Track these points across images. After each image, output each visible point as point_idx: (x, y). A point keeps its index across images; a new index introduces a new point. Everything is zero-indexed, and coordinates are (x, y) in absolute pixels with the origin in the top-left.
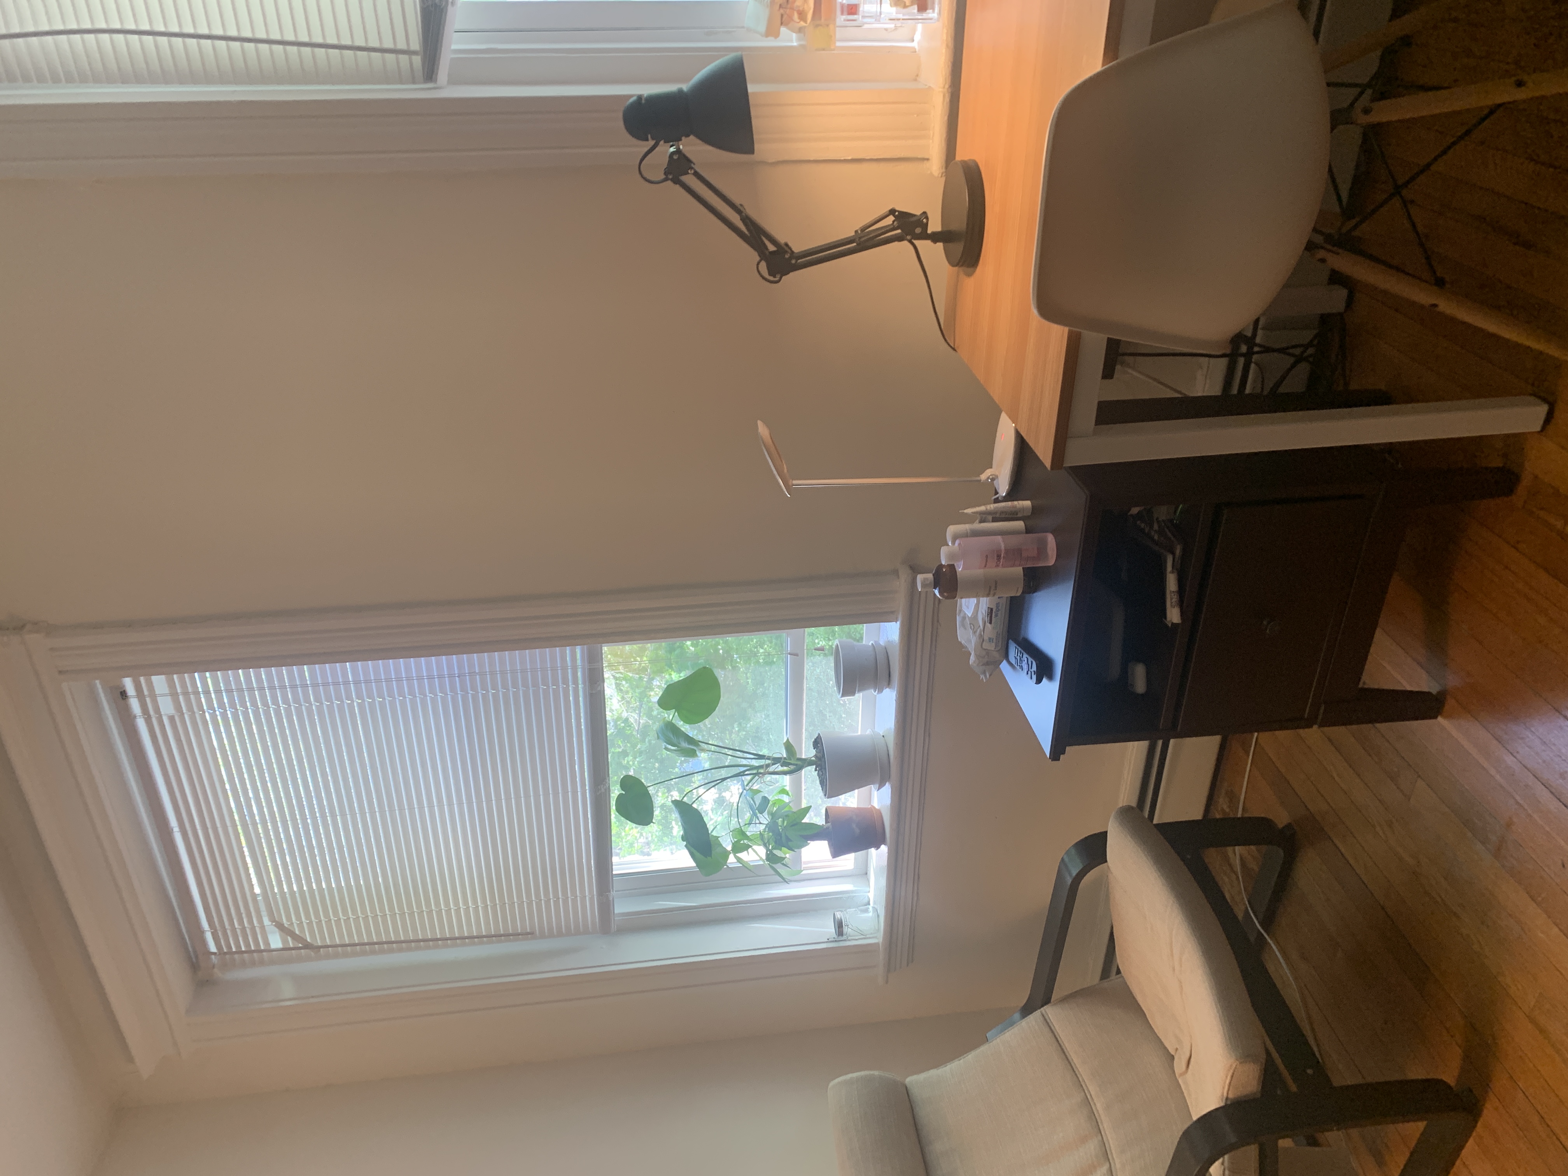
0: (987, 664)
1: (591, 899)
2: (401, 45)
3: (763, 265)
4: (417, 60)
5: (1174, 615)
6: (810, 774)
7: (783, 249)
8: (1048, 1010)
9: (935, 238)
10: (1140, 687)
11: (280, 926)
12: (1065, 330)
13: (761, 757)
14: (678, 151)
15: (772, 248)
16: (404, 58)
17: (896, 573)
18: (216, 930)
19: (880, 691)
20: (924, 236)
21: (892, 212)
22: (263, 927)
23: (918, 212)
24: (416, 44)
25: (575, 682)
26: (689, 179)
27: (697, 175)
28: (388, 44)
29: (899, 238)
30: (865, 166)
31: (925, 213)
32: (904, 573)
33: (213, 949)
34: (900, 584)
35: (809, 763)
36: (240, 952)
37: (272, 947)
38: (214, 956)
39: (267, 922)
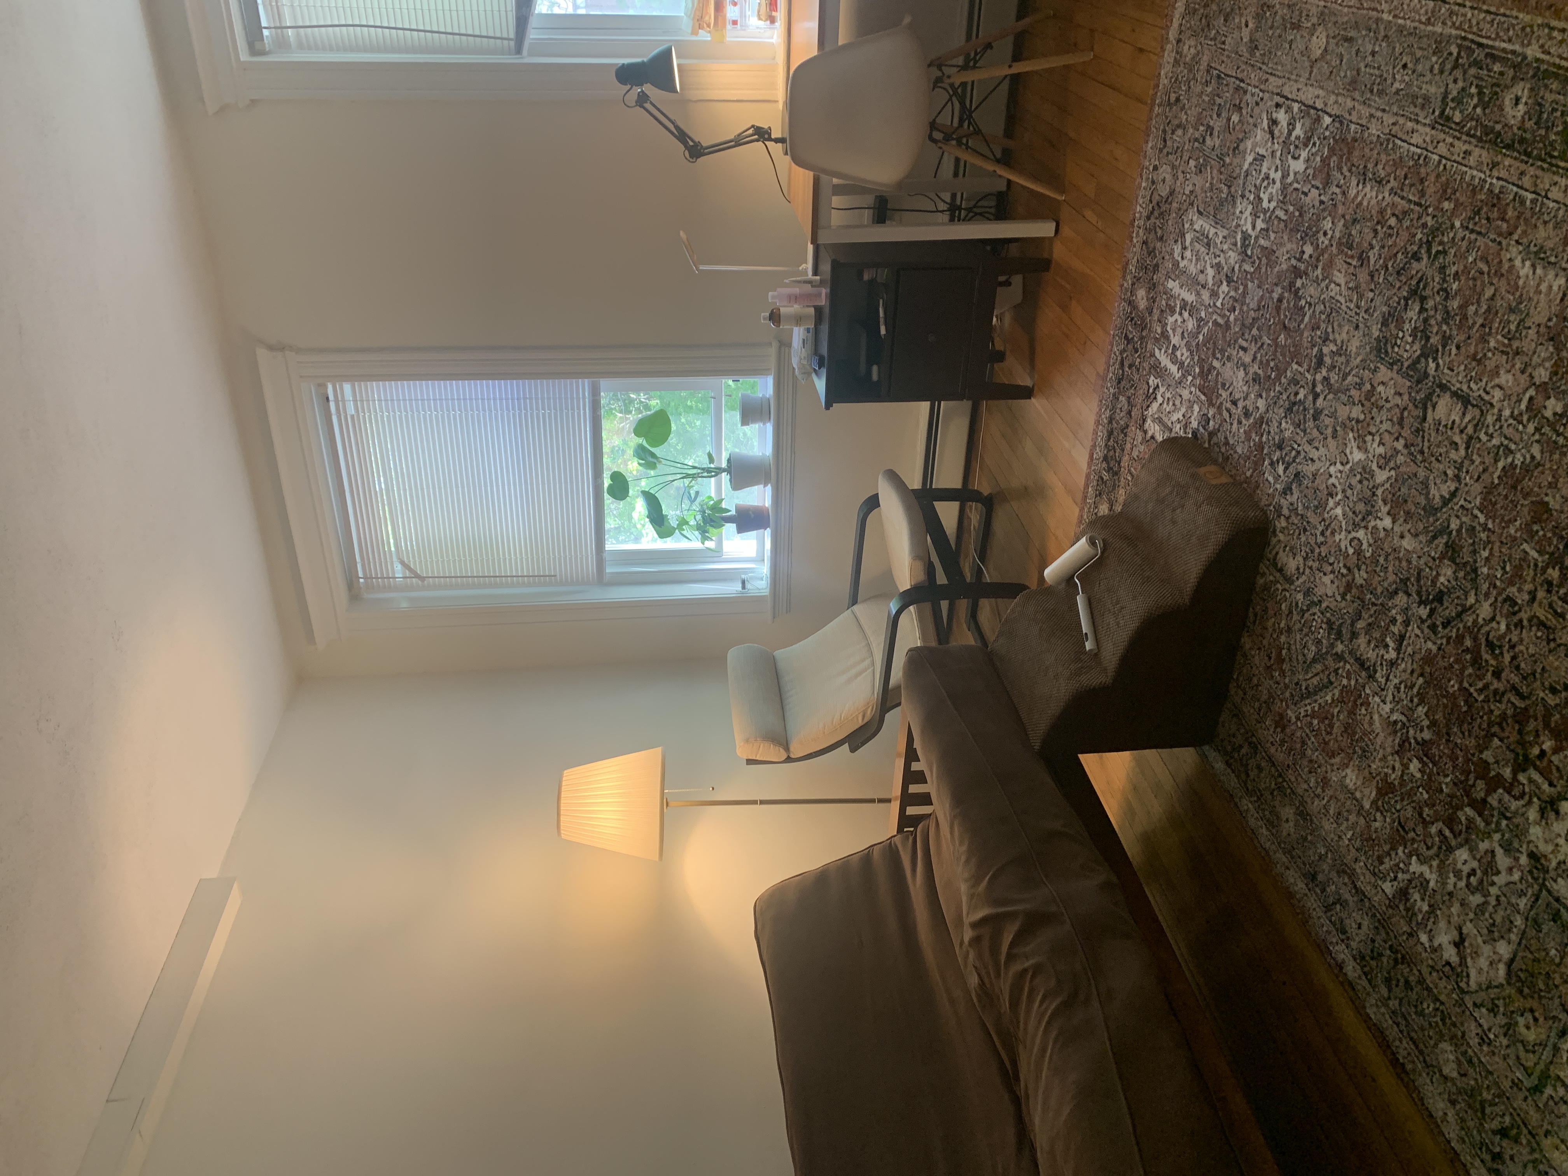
0: (804, 373)
1: (592, 558)
2: (505, 35)
3: (687, 152)
4: (512, 43)
5: (883, 331)
6: (725, 477)
7: (697, 144)
8: (855, 608)
9: (777, 141)
10: (875, 377)
11: (403, 564)
12: (811, 174)
13: (695, 467)
14: (642, 91)
15: (691, 143)
16: (506, 42)
17: (770, 344)
18: (364, 563)
19: (764, 424)
20: (770, 139)
21: (753, 126)
22: (392, 562)
23: (766, 127)
24: (512, 35)
25: (584, 409)
26: (648, 106)
27: (652, 103)
28: (498, 35)
29: (757, 140)
30: (744, 104)
31: (770, 128)
32: (775, 345)
33: (361, 575)
34: (773, 351)
35: (724, 470)
36: (377, 578)
37: (397, 576)
38: (361, 580)
39: (395, 559)
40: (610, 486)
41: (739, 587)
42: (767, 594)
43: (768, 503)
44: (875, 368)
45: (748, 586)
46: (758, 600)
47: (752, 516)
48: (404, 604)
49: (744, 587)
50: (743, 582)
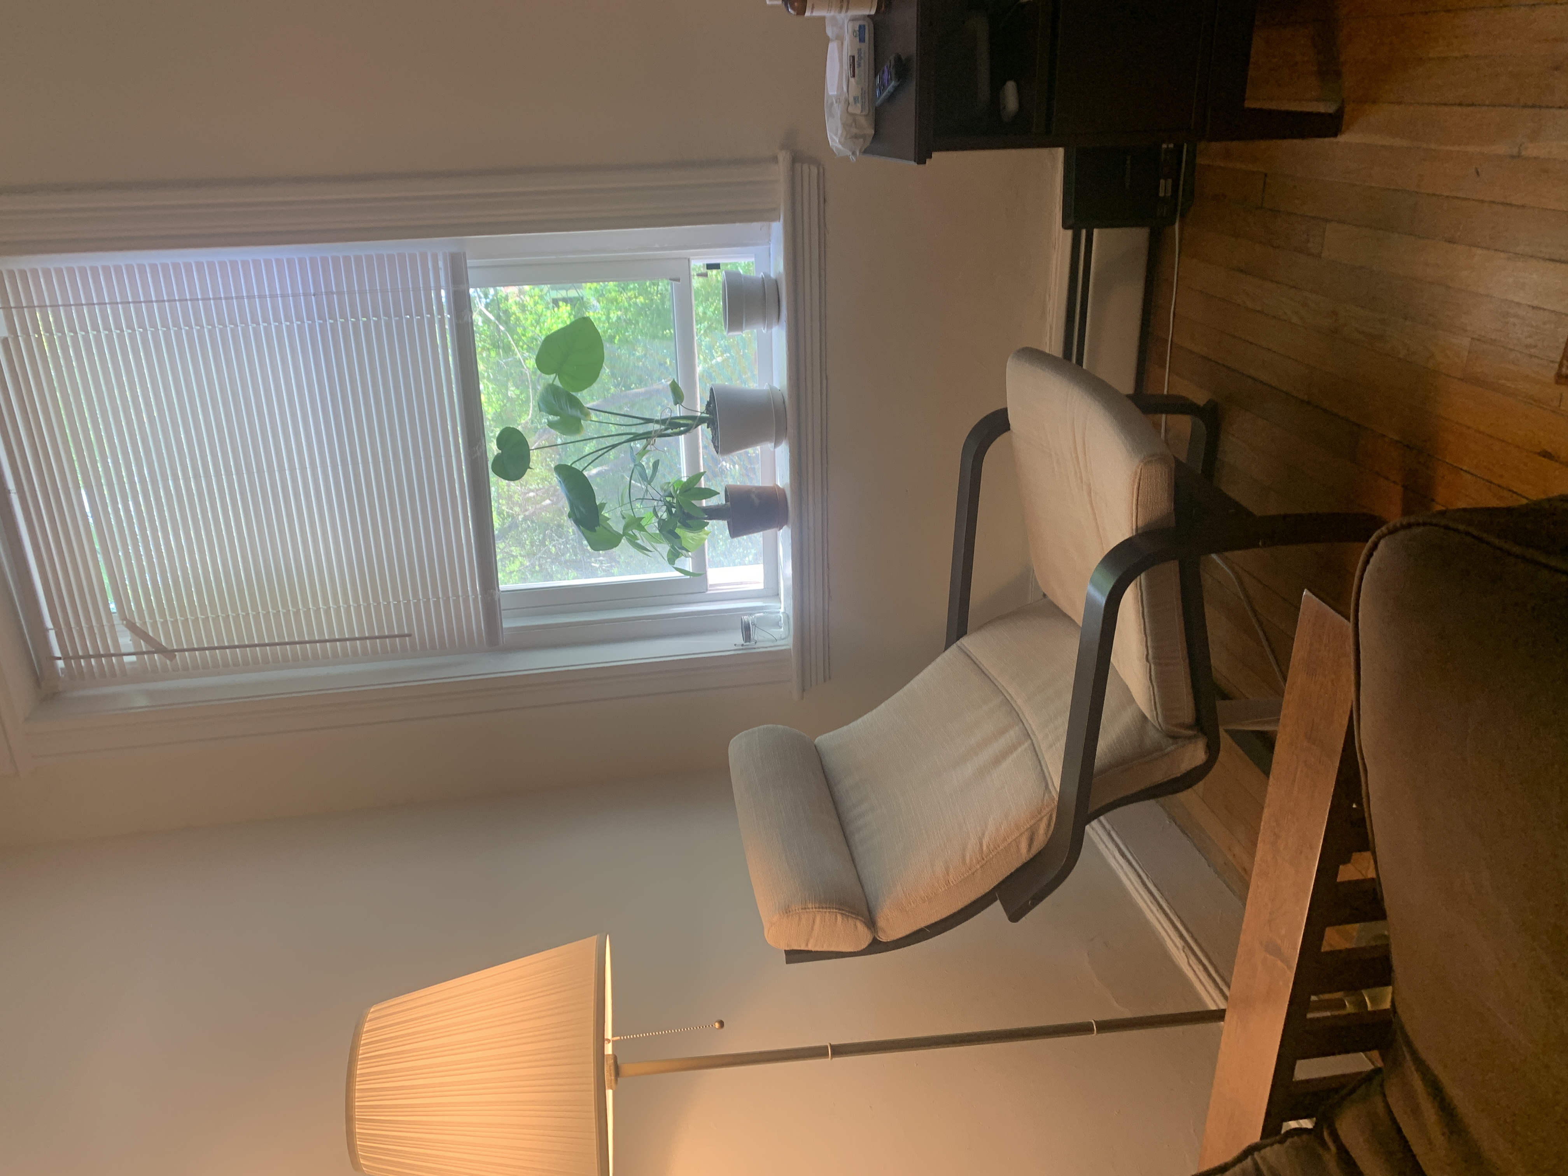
0: (856, 137)
1: (475, 600)
6: (703, 432)
8: (965, 641)
11: (132, 627)
13: (648, 421)
17: (775, 159)
18: (60, 629)
19: (770, 327)
22: (112, 627)
32: (784, 157)
33: (57, 653)
34: (780, 171)
35: (702, 420)
36: (87, 657)
37: (123, 650)
38: (60, 664)
39: (117, 620)
40: (497, 458)
41: (739, 638)
42: (790, 646)
43: (782, 478)
44: (1011, 88)
45: (756, 635)
46: (774, 658)
47: (757, 501)
48: (141, 702)
49: (747, 637)
50: (747, 630)
